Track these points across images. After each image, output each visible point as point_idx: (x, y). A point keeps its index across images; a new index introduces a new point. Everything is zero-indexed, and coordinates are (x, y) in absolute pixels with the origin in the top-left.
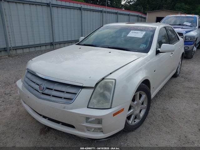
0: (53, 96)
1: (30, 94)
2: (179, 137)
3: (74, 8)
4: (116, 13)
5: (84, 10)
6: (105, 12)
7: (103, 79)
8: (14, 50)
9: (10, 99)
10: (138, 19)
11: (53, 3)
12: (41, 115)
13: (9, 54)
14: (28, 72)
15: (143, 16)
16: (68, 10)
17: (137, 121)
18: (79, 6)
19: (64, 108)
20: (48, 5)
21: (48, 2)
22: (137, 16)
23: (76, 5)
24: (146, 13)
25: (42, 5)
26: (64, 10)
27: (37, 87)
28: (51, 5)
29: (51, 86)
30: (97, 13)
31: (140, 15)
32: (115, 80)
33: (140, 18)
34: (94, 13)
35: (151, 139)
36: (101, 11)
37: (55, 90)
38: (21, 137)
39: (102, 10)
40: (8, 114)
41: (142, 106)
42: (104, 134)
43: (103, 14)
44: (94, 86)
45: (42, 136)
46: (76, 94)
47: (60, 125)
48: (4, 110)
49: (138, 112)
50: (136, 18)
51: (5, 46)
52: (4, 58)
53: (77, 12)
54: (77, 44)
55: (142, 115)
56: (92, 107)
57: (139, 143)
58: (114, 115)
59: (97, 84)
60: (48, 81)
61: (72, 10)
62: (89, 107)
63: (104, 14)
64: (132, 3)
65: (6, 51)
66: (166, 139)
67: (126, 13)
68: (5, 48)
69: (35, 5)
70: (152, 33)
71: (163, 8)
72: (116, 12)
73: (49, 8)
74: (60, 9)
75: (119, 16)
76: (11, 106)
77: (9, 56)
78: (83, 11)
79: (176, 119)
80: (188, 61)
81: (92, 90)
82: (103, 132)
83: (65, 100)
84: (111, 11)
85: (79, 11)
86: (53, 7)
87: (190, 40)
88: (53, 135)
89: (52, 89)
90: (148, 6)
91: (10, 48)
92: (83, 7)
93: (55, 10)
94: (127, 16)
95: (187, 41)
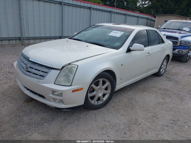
0: (33, 73)
1: (19, 71)
2: (131, 119)
3: (84, 7)
4: (125, 15)
5: (94, 10)
6: (114, 13)
7: (70, 64)
8: (27, 40)
9: (12, 77)
10: (147, 22)
11: (65, 2)
12: (26, 88)
13: (23, 43)
14: (22, 55)
15: (153, 19)
16: (78, 9)
17: (100, 102)
18: (89, 5)
19: (38, 82)
20: (60, 3)
21: (61, 1)
22: (147, 19)
23: (86, 5)
24: (156, 16)
25: (55, 3)
26: (75, 8)
27: (24, 66)
28: (63, 4)
29: (33, 66)
30: (106, 13)
31: (150, 17)
32: (78, 66)
33: (149, 21)
34: (103, 13)
35: (107, 117)
36: (110, 12)
37: (35, 69)
38: (10, 102)
39: (111, 10)
40: (6, 86)
41: (106, 91)
42: (65, 105)
43: (111, 15)
44: (60, 68)
45: (26, 103)
46: (47, 73)
47: (37, 95)
48: (5, 83)
49: (100, 95)
50: (145, 20)
51: (20, 36)
52: (18, 46)
53: (87, 11)
54: (69, 38)
55: (105, 98)
56: (58, 84)
57: (96, 118)
58: (73, 91)
59: (63, 67)
60: (32, 63)
61: (82, 9)
62: (55, 83)
63: (113, 14)
64: (146, 5)
65: (20, 40)
66: (119, 119)
67: (135, 15)
68: (19, 38)
69: (49, 3)
70: (128, 34)
71: (176, 12)
72: (125, 13)
73: (61, 6)
74: (71, 8)
75: (128, 17)
76: (11, 81)
77: (22, 44)
78: (92, 11)
79: (137, 107)
80: (181, 64)
81: (59, 71)
82: (64, 103)
83: (40, 77)
84: (120, 12)
85: (89, 10)
86: (65, 6)
87: (185, 44)
88: (33, 104)
89: (33, 68)
90: (160, 10)
91: (24, 37)
92: (92, 7)
93: (66, 8)
94: (137, 18)
95: (182, 45)
